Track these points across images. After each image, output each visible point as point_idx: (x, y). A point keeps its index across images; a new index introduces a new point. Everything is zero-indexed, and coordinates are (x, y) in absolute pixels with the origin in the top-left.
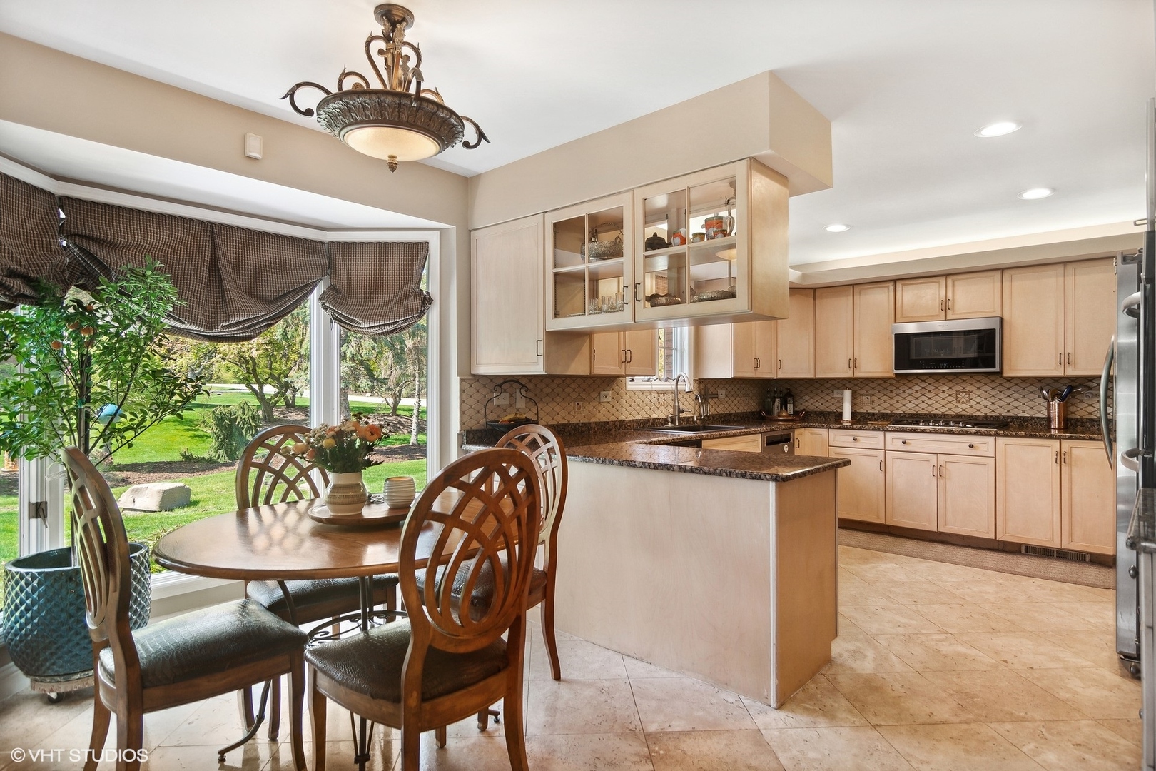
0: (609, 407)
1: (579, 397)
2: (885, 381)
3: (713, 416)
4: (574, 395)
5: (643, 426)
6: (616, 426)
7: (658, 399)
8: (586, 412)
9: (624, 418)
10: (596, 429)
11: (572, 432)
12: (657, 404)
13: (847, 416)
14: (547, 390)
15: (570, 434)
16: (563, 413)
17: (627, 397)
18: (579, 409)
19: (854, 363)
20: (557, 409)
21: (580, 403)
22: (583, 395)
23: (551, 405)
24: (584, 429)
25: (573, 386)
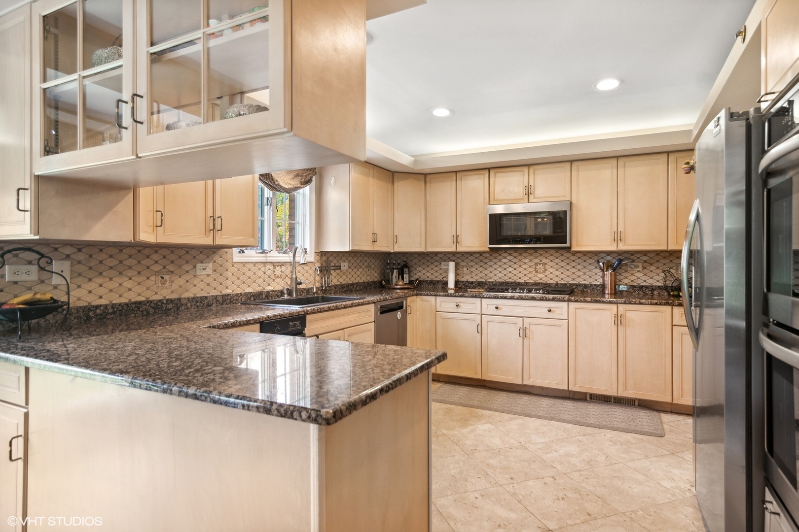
0: (209, 280)
1: (164, 270)
2: (481, 255)
4: (157, 268)
5: (255, 299)
6: (217, 301)
7: (274, 271)
8: (175, 286)
9: (229, 291)
10: (189, 305)
11: (152, 311)
12: (272, 276)
13: (451, 284)
14: (113, 262)
15: (148, 313)
16: (138, 289)
17: (234, 269)
18: (163, 284)
19: (456, 239)
20: (128, 284)
21: (166, 277)
22: (171, 267)
23: (118, 280)
24: (170, 306)
25: (155, 257)
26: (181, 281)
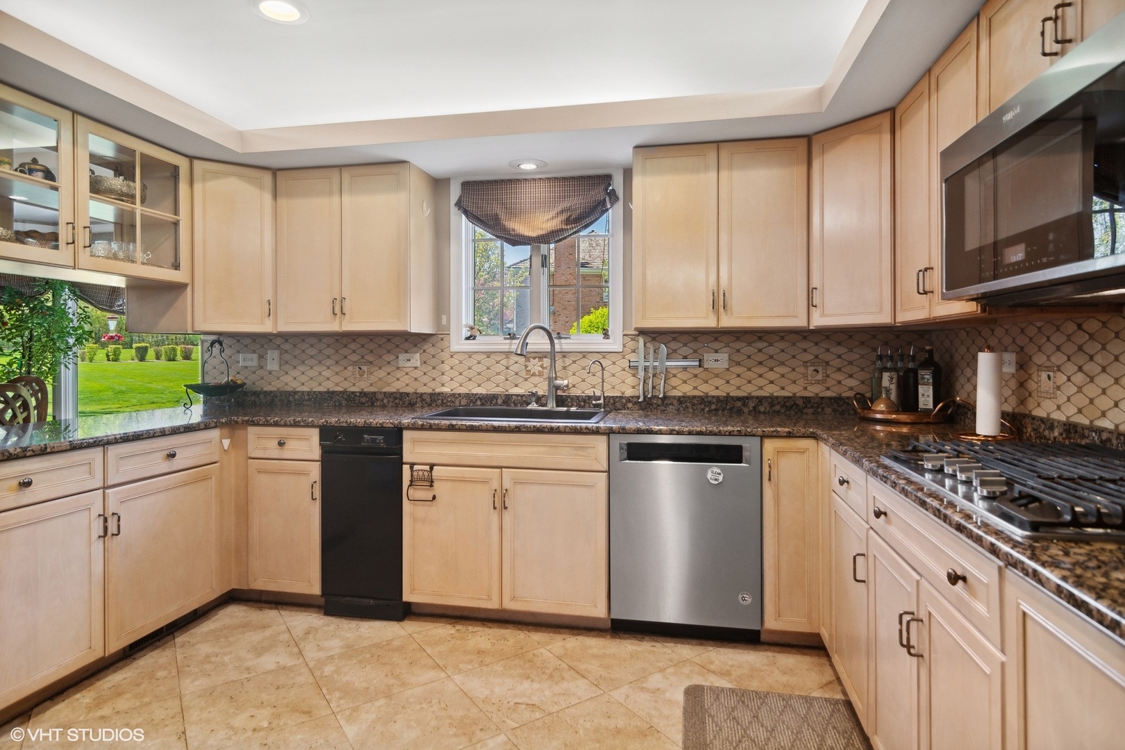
0: (417, 374)
1: (362, 360)
3: (681, 400)
4: (354, 357)
5: (483, 404)
6: (423, 400)
7: (526, 366)
8: (373, 379)
9: (446, 390)
10: (385, 401)
11: (344, 403)
12: (523, 374)
13: (986, 422)
14: (312, 351)
15: (340, 404)
16: (337, 379)
17: (455, 361)
18: (361, 375)
20: (327, 373)
21: (365, 368)
22: (369, 358)
23: (318, 368)
24: (363, 400)
25: (353, 346)
26: (382, 374)
